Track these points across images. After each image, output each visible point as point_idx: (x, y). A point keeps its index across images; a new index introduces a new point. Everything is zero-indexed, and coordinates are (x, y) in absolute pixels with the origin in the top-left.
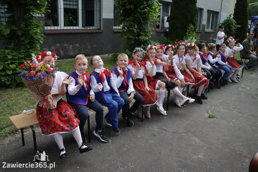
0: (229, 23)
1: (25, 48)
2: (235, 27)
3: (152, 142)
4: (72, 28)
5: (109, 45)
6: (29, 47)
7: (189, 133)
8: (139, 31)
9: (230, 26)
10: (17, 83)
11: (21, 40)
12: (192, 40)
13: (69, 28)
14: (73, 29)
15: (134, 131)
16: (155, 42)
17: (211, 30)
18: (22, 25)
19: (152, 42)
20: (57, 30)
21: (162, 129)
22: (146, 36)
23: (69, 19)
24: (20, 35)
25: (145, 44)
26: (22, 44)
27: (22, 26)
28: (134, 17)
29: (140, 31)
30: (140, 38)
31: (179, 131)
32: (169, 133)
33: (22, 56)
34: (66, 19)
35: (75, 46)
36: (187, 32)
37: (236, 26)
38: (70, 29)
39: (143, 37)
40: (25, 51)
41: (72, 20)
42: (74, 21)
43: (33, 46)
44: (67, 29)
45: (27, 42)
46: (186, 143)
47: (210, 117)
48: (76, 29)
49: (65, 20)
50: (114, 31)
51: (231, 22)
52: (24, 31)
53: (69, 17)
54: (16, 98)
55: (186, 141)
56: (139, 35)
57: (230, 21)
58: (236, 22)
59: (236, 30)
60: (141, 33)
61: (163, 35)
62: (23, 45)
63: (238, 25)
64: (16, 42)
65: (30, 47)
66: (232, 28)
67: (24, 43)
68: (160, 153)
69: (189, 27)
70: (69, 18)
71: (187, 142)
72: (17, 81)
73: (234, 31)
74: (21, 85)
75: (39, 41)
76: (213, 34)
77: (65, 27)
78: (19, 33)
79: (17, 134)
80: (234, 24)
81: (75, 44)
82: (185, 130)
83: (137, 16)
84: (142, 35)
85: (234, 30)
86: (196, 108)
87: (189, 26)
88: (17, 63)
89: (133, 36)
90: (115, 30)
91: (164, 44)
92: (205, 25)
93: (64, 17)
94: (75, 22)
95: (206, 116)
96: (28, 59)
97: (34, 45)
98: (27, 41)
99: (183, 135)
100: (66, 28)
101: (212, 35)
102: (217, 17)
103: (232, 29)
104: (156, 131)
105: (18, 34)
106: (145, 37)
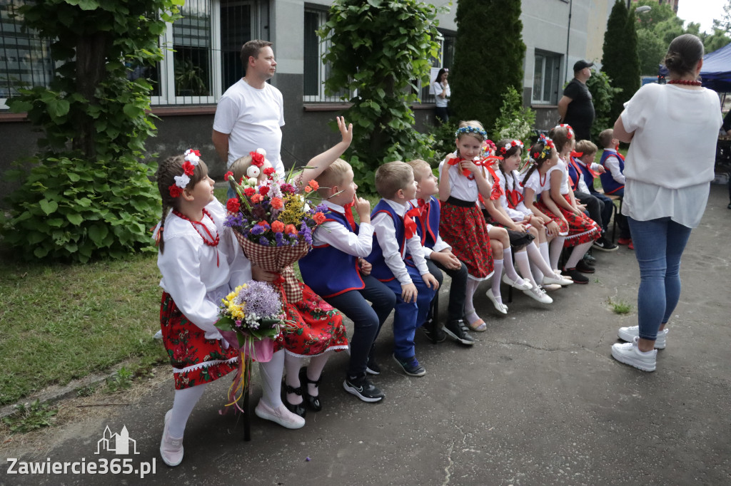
0: (594, 84)
1: (106, 153)
2: (609, 93)
3: (510, 373)
4: (196, 100)
5: (294, 147)
6: (117, 151)
7: (587, 349)
8: (385, 106)
9: (597, 90)
10: (93, 251)
11: (98, 131)
12: (520, 126)
13: (188, 100)
14: (200, 104)
15: (454, 352)
16: (424, 135)
17: (545, 102)
18: (98, 91)
19: (418, 134)
20: (159, 105)
21: (518, 344)
22: (404, 119)
23: (188, 76)
24: (96, 117)
25: (402, 140)
26: (101, 142)
27: (98, 93)
28: (374, 69)
29: (388, 108)
30: (391, 125)
31: (562, 347)
32: (540, 352)
33: (103, 175)
34: (180, 75)
35: (207, 149)
36: (503, 106)
37: (612, 89)
38: (192, 105)
39: (399, 123)
40: (108, 161)
41: (194, 79)
42: (201, 81)
43: (128, 148)
44: (183, 103)
45: (113, 138)
46: (590, 369)
47: (619, 312)
48: (208, 104)
49: (178, 79)
50: (305, 108)
51: (599, 80)
52: (104, 106)
53: (187, 70)
54: (106, 289)
55: (589, 365)
56: (386, 116)
57: (595, 78)
58: (610, 81)
59: (611, 101)
60: (393, 112)
61: (427, 117)
62: (101, 145)
63: (615, 87)
64: (82, 136)
65: (121, 152)
66: (601, 95)
67: (104, 141)
68: (541, 395)
69: (507, 95)
70: (187, 73)
71: (591, 367)
72: (94, 245)
73: (606, 103)
74: (103, 254)
75: (145, 132)
76: (550, 112)
77: (177, 97)
78: (93, 112)
79: (152, 377)
80: (607, 85)
81: (206, 144)
82: (574, 343)
83: (382, 67)
84: (395, 116)
85: (608, 100)
86: (576, 294)
87: (508, 92)
88: (92, 194)
89: (371, 120)
90: (308, 106)
91: (442, 141)
92: (530, 89)
93: (175, 69)
94: (202, 84)
95: (608, 310)
96: (117, 182)
97: (129, 145)
98: (113, 135)
99: (574, 354)
100: (180, 100)
101: (548, 115)
102: (558, 68)
103: (604, 98)
104: (507, 349)
105: (91, 115)
106: (401, 121)
